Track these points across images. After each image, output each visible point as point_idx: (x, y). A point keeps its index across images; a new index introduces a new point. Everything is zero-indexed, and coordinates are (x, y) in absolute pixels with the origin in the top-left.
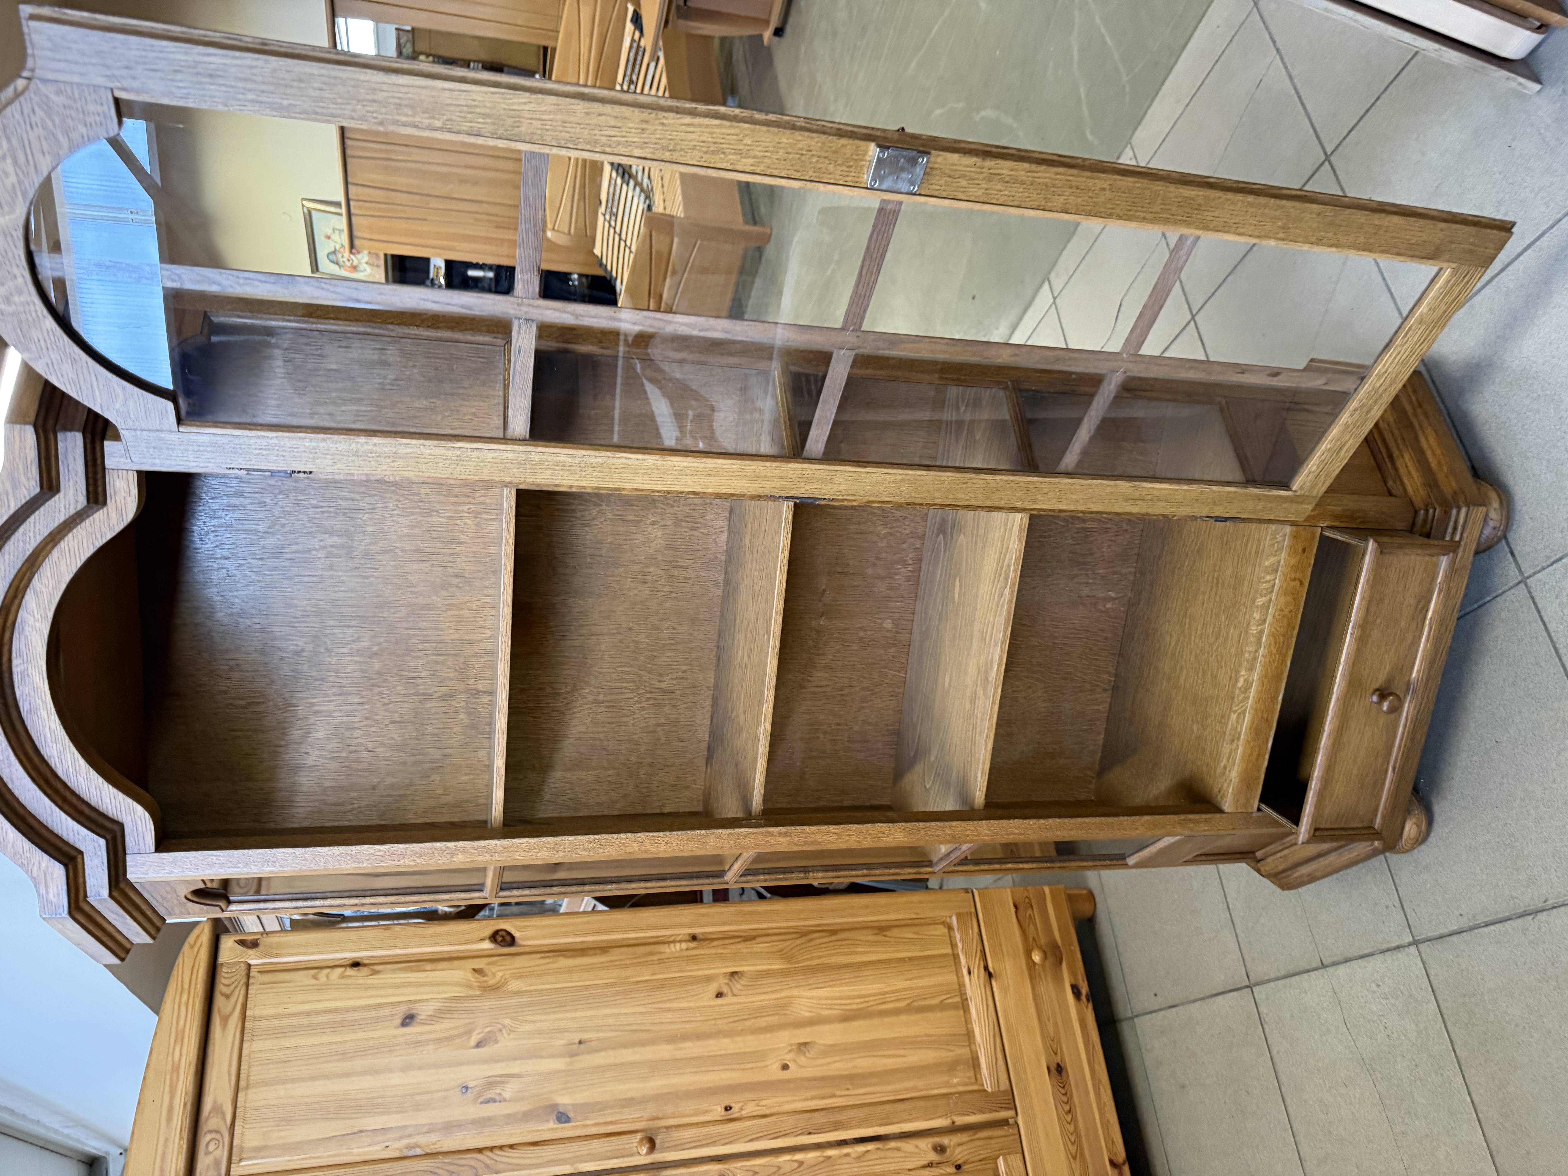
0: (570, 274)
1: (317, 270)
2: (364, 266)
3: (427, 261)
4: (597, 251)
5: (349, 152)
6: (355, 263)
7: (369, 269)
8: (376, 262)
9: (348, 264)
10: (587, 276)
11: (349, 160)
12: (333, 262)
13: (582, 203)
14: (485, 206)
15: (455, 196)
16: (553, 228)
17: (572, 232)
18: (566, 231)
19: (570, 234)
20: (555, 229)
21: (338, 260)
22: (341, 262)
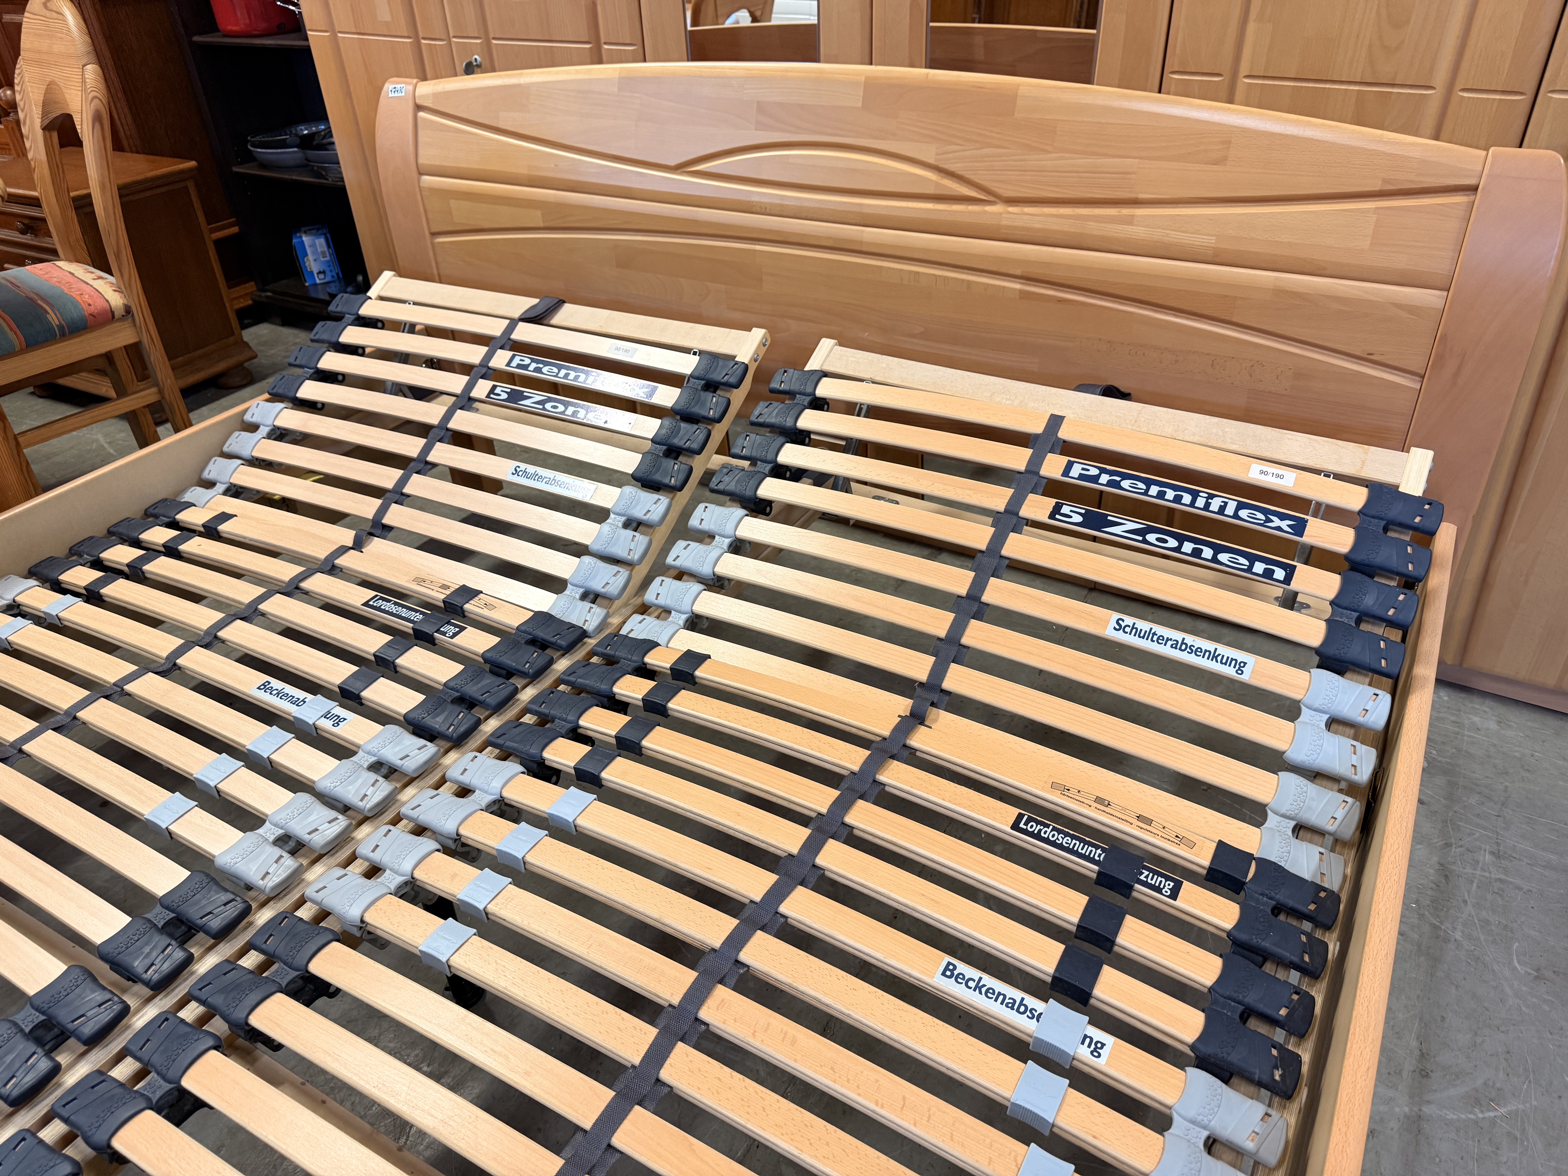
4: (386, 294)
16: (419, 108)
17: (428, 180)
18: (427, 157)
19: (421, 174)
20: (421, 114)
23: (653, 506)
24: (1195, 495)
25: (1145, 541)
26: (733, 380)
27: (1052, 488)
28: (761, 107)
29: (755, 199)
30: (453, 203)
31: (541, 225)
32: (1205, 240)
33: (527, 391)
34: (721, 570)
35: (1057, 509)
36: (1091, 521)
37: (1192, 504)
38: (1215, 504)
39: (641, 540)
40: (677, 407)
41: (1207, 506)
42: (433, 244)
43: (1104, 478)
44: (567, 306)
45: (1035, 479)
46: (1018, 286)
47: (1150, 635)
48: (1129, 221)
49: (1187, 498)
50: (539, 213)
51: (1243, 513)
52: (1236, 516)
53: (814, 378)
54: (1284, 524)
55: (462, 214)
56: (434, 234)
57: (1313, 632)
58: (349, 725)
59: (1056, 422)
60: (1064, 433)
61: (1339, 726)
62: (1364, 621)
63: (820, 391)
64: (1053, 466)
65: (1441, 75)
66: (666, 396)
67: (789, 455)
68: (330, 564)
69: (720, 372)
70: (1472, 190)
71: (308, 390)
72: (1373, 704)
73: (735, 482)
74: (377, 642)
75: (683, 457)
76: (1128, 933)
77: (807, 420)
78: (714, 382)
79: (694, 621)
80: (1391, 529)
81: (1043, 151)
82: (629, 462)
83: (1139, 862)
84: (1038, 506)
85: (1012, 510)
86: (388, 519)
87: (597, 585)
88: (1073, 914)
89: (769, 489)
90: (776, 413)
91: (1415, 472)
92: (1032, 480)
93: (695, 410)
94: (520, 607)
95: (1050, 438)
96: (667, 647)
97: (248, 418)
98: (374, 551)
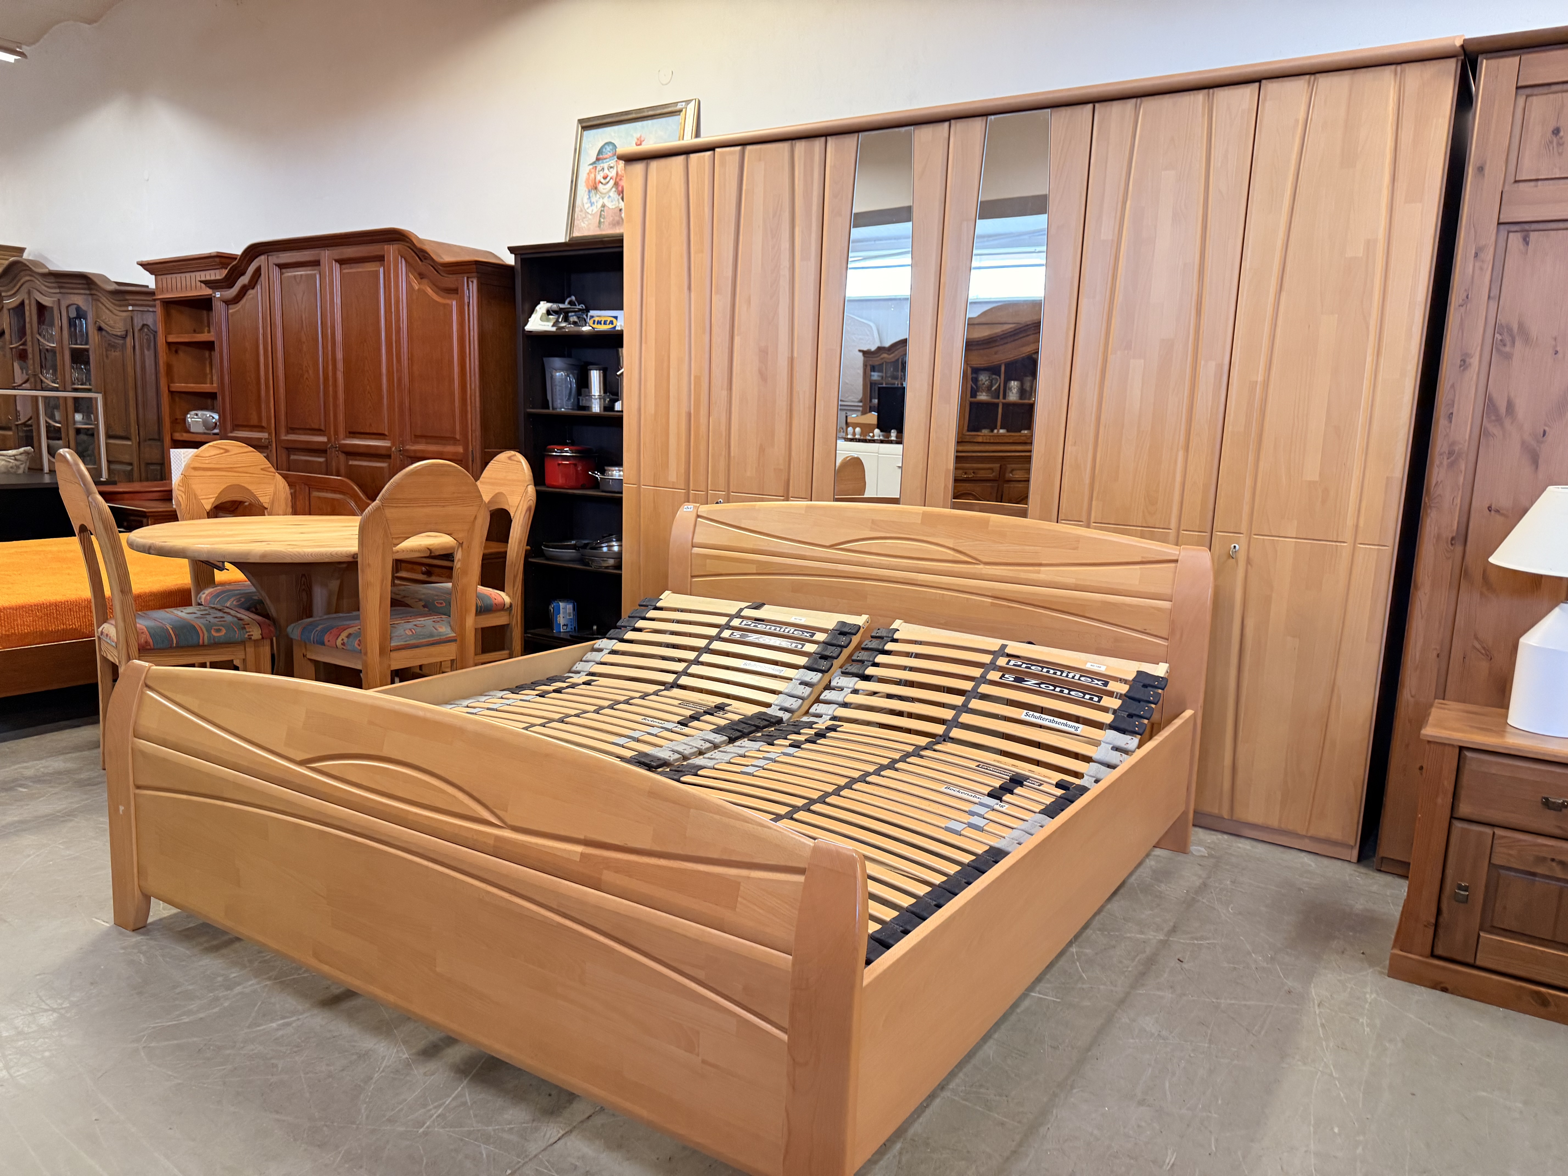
0: (620, 539)
1: (585, 128)
2: (599, 202)
3: (618, 305)
4: (668, 599)
5: (800, 146)
6: (600, 187)
8: (607, 221)
9: (599, 177)
10: (619, 566)
11: (786, 146)
12: (600, 152)
14: (725, 393)
15: (737, 339)
16: (698, 516)
17: (696, 550)
18: (698, 539)
19: (693, 547)
20: (699, 519)
21: (605, 161)
22: (602, 165)
23: (814, 677)
24: (1062, 672)
25: (1040, 687)
26: (853, 631)
27: (1000, 669)
28: (873, 522)
29: (867, 560)
30: (708, 561)
31: (755, 571)
32: (1071, 581)
33: (750, 634)
34: (847, 700)
35: (1003, 676)
36: (1017, 680)
37: (1061, 675)
38: (1071, 675)
39: (808, 690)
40: (826, 641)
41: (1067, 676)
42: (691, 581)
43: (1024, 666)
44: (766, 606)
45: (994, 666)
46: (990, 601)
47: (1040, 718)
48: (1039, 572)
49: (1059, 673)
50: (754, 566)
51: (1082, 679)
52: (1079, 679)
53: (894, 631)
54: (1099, 683)
55: (711, 566)
56: (692, 577)
57: (1108, 718)
58: (686, 730)
59: (1004, 646)
60: (1007, 651)
61: (1116, 749)
62: (1130, 716)
63: (896, 636)
64: (1002, 662)
65: (1173, 524)
66: (820, 637)
67: (881, 658)
68: (656, 693)
69: (846, 630)
70: (1176, 561)
71: (630, 635)
72: (1130, 742)
73: (854, 669)
74: (689, 713)
75: (829, 659)
76: (1018, 790)
77: (889, 646)
78: (844, 632)
79: (834, 718)
80: (1145, 686)
81: (1002, 543)
82: (802, 661)
83: (1027, 778)
84: (994, 676)
85: (983, 676)
86: (681, 682)
87: (787, 705)
88: (997, 784)
89: (870, 671)
90: (874, 644)
91: (1160, 670)
92: (993, 666)
93: (834, 642)
94: (751, 710)
95: (1001, 652)
96: (822, 724)
97: (596, 646)
98: (676, 692)
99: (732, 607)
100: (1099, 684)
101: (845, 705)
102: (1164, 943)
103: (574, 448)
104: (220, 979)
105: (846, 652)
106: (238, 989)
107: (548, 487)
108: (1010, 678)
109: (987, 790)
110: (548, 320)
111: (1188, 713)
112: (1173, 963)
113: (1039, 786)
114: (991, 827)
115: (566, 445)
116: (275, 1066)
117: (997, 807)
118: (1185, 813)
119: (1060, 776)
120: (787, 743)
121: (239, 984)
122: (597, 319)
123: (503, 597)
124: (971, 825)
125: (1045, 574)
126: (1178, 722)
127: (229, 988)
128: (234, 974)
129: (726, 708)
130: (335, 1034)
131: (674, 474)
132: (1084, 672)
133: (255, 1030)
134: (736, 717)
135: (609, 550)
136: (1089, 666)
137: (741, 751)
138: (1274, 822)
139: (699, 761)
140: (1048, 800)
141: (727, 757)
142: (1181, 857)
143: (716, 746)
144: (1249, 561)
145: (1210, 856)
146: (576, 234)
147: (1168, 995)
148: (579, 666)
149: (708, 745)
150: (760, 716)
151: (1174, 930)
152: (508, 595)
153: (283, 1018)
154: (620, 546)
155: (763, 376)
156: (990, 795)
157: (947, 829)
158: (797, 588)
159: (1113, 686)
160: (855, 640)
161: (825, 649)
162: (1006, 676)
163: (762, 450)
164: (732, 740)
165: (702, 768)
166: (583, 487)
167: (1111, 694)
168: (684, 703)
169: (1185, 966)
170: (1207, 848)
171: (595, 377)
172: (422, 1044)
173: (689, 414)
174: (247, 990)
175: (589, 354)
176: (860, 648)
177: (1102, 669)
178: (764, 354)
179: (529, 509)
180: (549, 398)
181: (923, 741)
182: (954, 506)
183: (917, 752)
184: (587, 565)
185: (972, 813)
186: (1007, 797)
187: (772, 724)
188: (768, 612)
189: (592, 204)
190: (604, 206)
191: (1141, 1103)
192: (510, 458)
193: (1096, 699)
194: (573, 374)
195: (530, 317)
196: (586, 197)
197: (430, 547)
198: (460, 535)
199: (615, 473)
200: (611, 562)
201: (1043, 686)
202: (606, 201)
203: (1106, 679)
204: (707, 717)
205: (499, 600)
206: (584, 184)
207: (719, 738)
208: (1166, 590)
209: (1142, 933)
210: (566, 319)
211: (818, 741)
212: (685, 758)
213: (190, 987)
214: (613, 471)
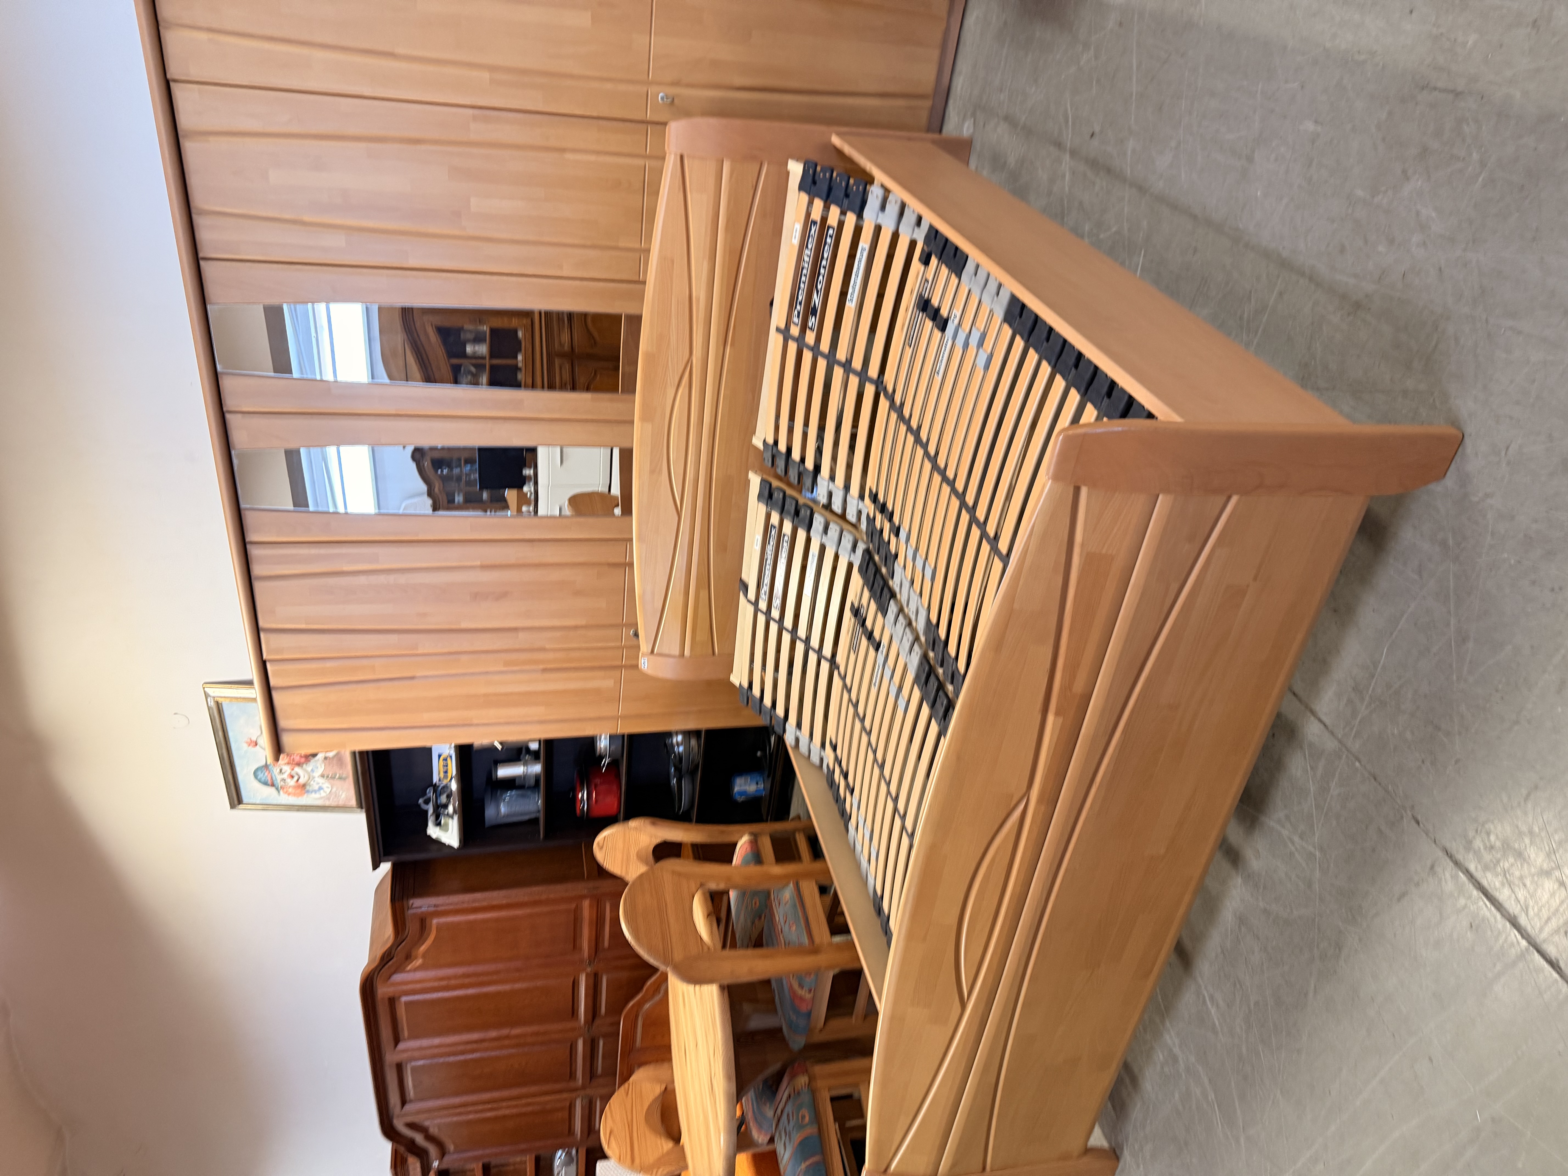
0: (669, 734)
1: (240, 801)
2: (318, 781)
3: (427, 752)
5: (257, 570)
6: (302, 781)
7: (326, 785)
8: (338, 771)
10: (697, 733)
12: (265, 783)
13: (704, 594)
14: (521, 635)
15: (464, 625)
16: (652, 652)
17: (687, 652)
18: (676, 651)
19: (683, 656)
20: (656, 651)
21: (274, 779)
22: (279, 781)
23: (818, 522)
24: (803, 268)
25: (821, 290)
26: (767, 486)
27: (803, 331)
28: (652, 472)
29: (692, 476)
30: (698, 638)
31: (707, 591)
33: (775, 590)
34: (841, 487)
36: (814, 314)
37: (807, 269)
38: (806, 259)
39: (832, 526)
40: (779, 511)
41: (808, 263)
43: (798, 308)
44: (744, 576)
45: (800, 338)
46: (729, 347)
48: (698, 299)
49: (805, 271)
50: (701, 592)
51: (809, 247)
52: (810, 250)
53: (765, 445)
55: (702, 636)
56: (714, 656)
57: (851, 219)
58: (885, 642)
59: (778, 330)
60: (782, 326)
61: (883, 208)
62: (847, 195)
63: (770, 441)
64: (795, 331)
65: (640, 162)
66: (775, 518)
67: (796, 455)
68: (843, 678)
69: (766, 493)
70: (682, 157)
71: (780, 711)
72: (875, 194)
73: (808, 482)
74: (864, 641)
75: (799, 508)
76: (935, 302)
77: (782, 447)
78: (767, 495)
79: (862, 497)
80: (814, 182)
81: (670, 338)
82: (801, 534)
83: (921, 297)
84: (810, 337)
85: (812, 349)
86: (829, 655)
87: (849, 546)
88: (929, 324)
89: (809, 464)
90: (781, 463)
91: (796, 169)
92: (800, 340)
93: (780, 503)
94: (857, 580)
95: (785, 332)
96: (868, 507)
97: (793, 743)
98: (840, 659)
99: (745, 611)
100: (814, 230)
101: (847, 488)
102: (1074, 153)
103: (578, 788)
104: (1166, 1069)
105: (789, 492)
106: (1176, 1050)
107: (620, 812)
108: (812, 321)
109: (937, 334)
110: (447, 825)
111: (836, 140)
112: (1095, 142)
113: (928, 282)
114: (981, 324)
115: (575, 797)
116: (1257, 1003)
117: (956, 321)
118: (934, 142)
119: (916, 264)
120: (893, 540)
121: (1171, 1050)
122: (442, 775)
123: (743, 843)
124: (981, 343)
125: (699, 292)
126: (847, 149)
127: (1175, 1059)
128: (1160, 1056)
129: (856, 605)
130: (1219, 950)
131: (605, 682)
132: (803, 245)
133: (1219, 1028)
134: (866, 594)
135: (682, 744)
136: (796, 241)
137: (906, 584)
138: (935, 54)
139: (920, 625)
140: (944, 270)
141: (914, 598)
142: (977, 145)
143: (901, 610)
144: (676, 83)
145: (974, 115)
146: (353, 802)
147: (1131, 144)
148: (815, 759)
149: (901, 617)
150: (863, 571)
151: (1059, 145)
152: (741, 837)
153: (1204, 1002)
154: (677, 733)
155: (502, 596)
156: (943, 329)
157: (987, 367)
158: (722, 547)
159: (816, 215)
160: (775, 483)
161: (789, 513)
162: (810, 325)
163: (578, 593)
164: (893, 595)
165: (928, 620)
166: (618, 776)
167: (824, 219)
168: (854, 647)
169: (1097, 129)
170: (964, 119)
171: (504, 772)
172: (1225, 865)
173: (544, 670)
174: (1177, 1041)
175: (479, 780)
176: (784, 478)
177: (798, 227)
178: (478, 596)
179: (653, 824)
180: (526, 818)
181: (884, 404)
182: (631, 389)
183: (897, 409)
184: (697, 766)
185: (966, 345)
186: (944, 312)
187: (871, 558)
188: (750, 575)
189: (320, 788)
190: (322, 776)
191: (1250, 159)
192: (601, 848)
193: (831, 231)
194: (501, 795)
195: (444, 844)
196: (313, 795)
197: (706, 917)
198: (693, 887)
199: (603, 744)
200: (693, 742)
201: (819, 287)
202: (317, 774)
203: (808, 222)
204: (869, 623)
205: (747, 847)
206: (300, 798)
207: (893, 608)
208: (712, 167)
209: (1064, 176)
210: (446, 806)
211: (890, 509)
212: (917, 639)
213: (1177, 1096)
214: (600, 748)
